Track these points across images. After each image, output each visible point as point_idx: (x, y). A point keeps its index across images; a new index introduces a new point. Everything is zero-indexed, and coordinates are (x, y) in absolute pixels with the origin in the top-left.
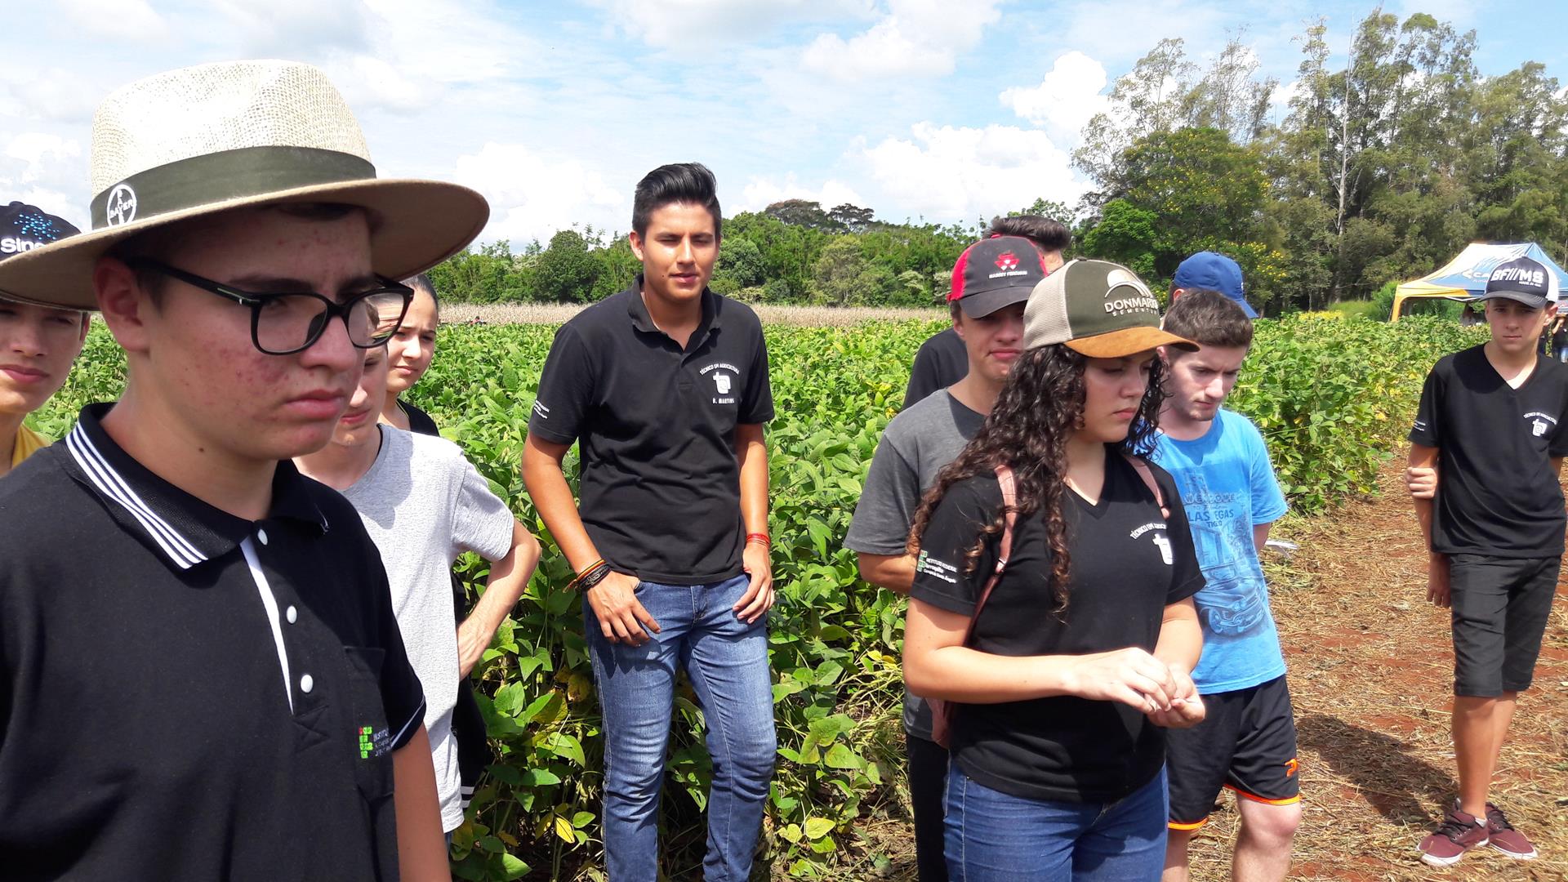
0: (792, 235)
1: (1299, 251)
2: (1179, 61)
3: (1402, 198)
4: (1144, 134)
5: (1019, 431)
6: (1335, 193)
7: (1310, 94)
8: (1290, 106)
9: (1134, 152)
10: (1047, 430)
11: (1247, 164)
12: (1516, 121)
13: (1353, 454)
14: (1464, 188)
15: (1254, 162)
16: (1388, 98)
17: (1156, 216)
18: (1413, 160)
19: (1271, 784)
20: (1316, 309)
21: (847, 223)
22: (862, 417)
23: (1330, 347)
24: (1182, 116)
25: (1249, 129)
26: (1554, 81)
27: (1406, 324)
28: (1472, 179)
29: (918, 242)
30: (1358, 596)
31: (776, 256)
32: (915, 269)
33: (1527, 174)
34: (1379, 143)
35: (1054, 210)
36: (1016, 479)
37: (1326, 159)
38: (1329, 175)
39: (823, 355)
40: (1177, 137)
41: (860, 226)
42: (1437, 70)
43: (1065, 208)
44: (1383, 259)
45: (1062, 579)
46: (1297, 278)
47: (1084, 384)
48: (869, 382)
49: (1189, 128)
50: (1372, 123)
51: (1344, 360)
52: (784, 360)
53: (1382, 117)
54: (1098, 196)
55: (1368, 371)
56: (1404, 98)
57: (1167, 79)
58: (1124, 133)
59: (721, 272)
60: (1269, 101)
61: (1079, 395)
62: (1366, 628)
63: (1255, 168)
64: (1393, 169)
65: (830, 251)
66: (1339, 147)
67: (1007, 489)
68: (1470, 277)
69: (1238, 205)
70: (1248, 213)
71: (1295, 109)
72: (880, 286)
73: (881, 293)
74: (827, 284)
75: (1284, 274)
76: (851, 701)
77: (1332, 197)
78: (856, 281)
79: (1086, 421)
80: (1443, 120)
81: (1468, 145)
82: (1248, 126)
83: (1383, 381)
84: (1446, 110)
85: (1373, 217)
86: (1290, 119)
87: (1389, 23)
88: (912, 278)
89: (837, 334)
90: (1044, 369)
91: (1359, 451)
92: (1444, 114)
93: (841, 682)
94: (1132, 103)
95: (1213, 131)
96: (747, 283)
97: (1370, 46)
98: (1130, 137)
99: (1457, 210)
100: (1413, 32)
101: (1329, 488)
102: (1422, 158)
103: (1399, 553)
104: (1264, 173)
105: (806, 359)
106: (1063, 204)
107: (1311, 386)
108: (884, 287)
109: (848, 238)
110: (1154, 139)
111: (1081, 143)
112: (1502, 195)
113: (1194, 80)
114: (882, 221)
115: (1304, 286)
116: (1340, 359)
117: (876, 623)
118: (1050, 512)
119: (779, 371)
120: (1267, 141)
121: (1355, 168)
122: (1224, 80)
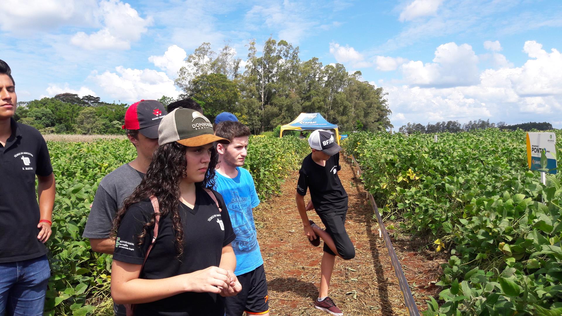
0: (67, 107)
1: (250, 115)
2: (209, 50)
3: (280, 99)
4: (198, 75)
5: (159, 180)
6: (260, 97)
7: (251, 64)
8: (245, 68)
9: (196, 81)
10: (171, 179)
11: (233, 87)
12: (311, 76)
13: (273, 181)
14: (298, 96)
15: (235, 86)
16: (275, 67)
17: (205, 103)
18: (283, 87)
19: (260, 306)
20: (257, 134)
21: (89, 102)
22: (96, 177)
23: (263, 146)
24: (211, 69)
25: (233, 75)
26: (321, 63)
27: (285, 138)
28: (300, 93)
29: (118, 110)
30: (278, 229)
31: (60, 115)
32: (117, 120)
33: (315, 92)
34: (273, 81)
35: (169, 100)
36: (159, 201)
37: (257, 86)
38: (258, 91)
39: (79, 153)
40: (210, 76)
41: (95, 104)
42: (288, 59)
43: (173, 99)
44: (276, 118)
45: (181, 242)
46: (250, 125)
47: (186, 158)
48: (98, 163)
49: (214, 74)
50: (271, 74)
51: (268, 150)
52: (62, 156)
53: (273, 73)
54: (184, 96)
55: (275, 153)
56: (280, 67)
57: (205, 56)
58: (192, 74)
59: (36, 121)
60: (239, 66)
61: (184, 163)
62: (282, 240)
63: (236, 88)
64: (278, 89)
65: (83, 113)
66: (261, 82)
67: (155, 206)
68: (302, 123)
69: (231, 100)
70: (234, 103)
71: (247, 69)
72: (104, 127)
73: (104, 129)
74: (82, 126)
75: (246, 123)
76: (93, 297)
77: (260, 98)
78: (94, 125)
79: (187, 174)
80: (291, 74)
81: (298, 83)
82: (233, 74)
83: (280, 157)
84: (292, 72)
85: (272, 105)
86: (246, 72)
87: (274, 43)
88: (117, 124)
89: (85, 144)
90: (169, 153)
91: (274, 180)
92: (291, 73)
93: (89, 289)
94: (194, 64)
95: (221, 75)
96: (47, 126)
97: (269, 50)
98: (194, 76)
99: (296, 103)
100: (281, 46)
101: (266, 193)
102: (285, 86)
103: (289, 213)
104: (238, 90)
105: (71, 155)
106: (172, 98)
107: (259, 159)
108: (105, 127)
109: (90, 108)
110: (202, 77)
111: (178, 77)
112: (308, 98)
113: (215, 57)
114: (104, 102)
115: (253, 127)
116: (267, 150)
117: (103, 263)
118: (173, 214)
119: (59, 160)
120: (239, 79)
121: (266, 89)
122: (224, 58)
